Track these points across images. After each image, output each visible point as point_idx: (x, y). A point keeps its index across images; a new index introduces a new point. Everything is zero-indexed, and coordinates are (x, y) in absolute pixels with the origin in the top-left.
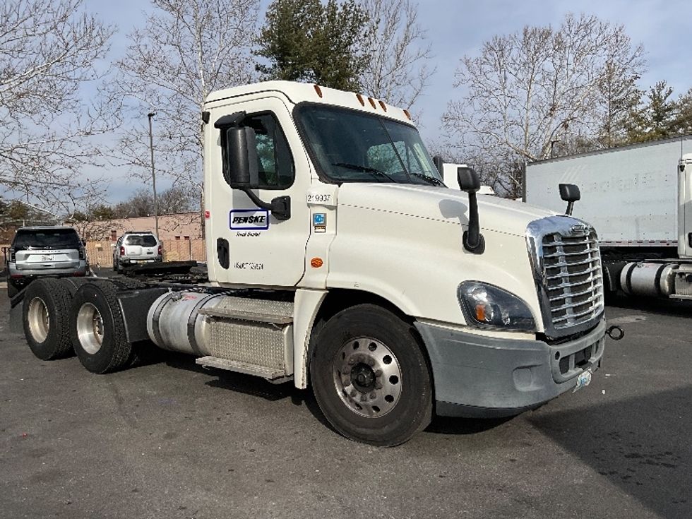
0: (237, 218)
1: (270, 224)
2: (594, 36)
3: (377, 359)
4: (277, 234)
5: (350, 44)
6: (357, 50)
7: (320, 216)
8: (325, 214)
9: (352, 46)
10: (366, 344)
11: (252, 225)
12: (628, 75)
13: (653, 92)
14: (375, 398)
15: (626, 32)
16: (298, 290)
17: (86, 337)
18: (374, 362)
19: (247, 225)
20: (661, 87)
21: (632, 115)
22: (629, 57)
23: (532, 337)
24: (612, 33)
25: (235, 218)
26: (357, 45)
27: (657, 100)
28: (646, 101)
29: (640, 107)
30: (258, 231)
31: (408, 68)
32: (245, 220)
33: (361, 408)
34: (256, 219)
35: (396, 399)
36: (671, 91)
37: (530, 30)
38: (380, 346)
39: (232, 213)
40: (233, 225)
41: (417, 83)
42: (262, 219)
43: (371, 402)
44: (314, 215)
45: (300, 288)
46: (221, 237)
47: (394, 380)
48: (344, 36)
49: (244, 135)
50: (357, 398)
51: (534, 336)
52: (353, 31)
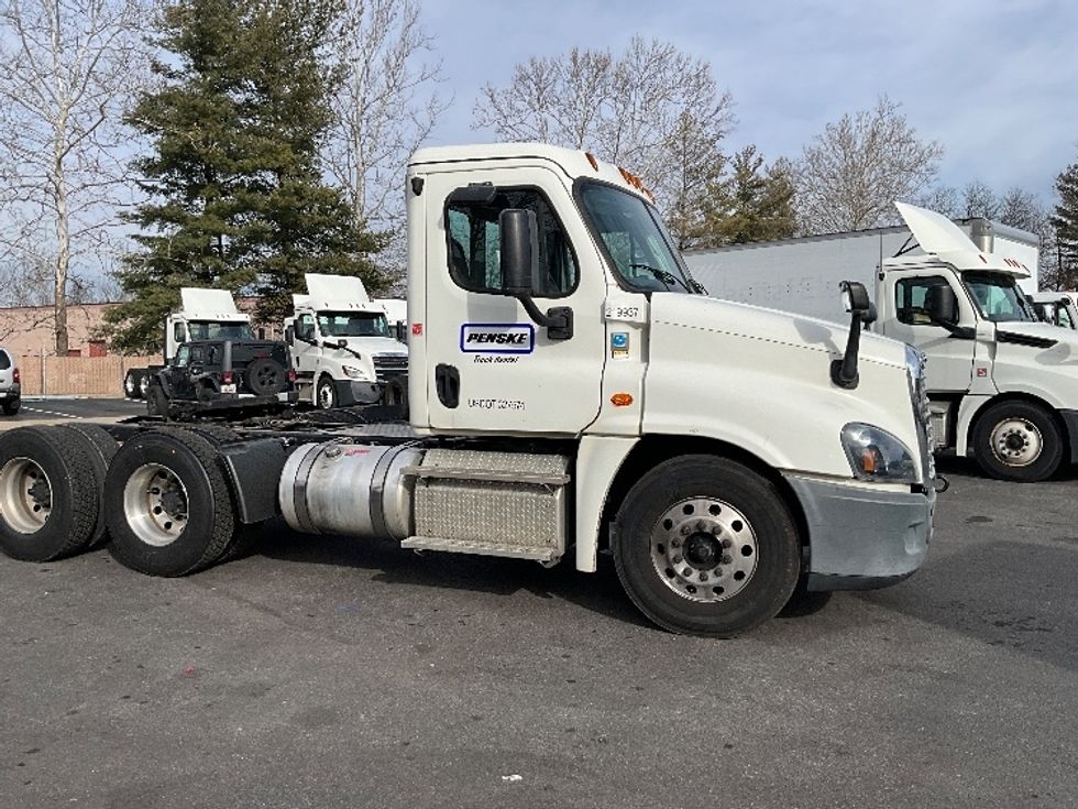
0: (476, 335)
1: (536, 346)
2: (669, 74)
3: (723, 525)
4: (547, 361)
5: (316, 46)
6: (327, 56)
7: (621, 337)
8: (628, 334)
9: (320, 48)
10: (704, 506)
11: (504, 346)
12: (710, 131)
13: (739, 161)
14: (721, 575)
15: (712, 74)
16: (584, 437)
17: (142, 520)
18: (717, 530)
19: (495, 346)
20: (749, 153)
21: (711, 189)
22: (713, 106)
23: (907, 490)
24: (694, 72)
25: (471, 335)
26: (327, 48)
27: (743, 171)
28: (729, 171)
29: (722, 180)
30: (514, 356)
31: (406, 93)
32: (491, 338)
33: (695, 591)
34: (511, 338)
35: (747, 574)
36: (761, 160)
37: (580, 56)
38: (725, 508)
39: (466, 329)
40: (467, 346)
41: (423, 117)
42: (521, 338)
43: (712, 580)
44: (612, 335)
45: (586, 434)
46: (442, 362)
47: (746, 551)
48: (306, 31)
49: (525, 220)
50: (694, 578)
51: (909, 488)
52: (320, 24)
